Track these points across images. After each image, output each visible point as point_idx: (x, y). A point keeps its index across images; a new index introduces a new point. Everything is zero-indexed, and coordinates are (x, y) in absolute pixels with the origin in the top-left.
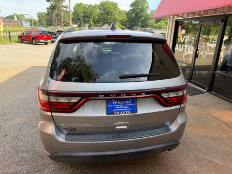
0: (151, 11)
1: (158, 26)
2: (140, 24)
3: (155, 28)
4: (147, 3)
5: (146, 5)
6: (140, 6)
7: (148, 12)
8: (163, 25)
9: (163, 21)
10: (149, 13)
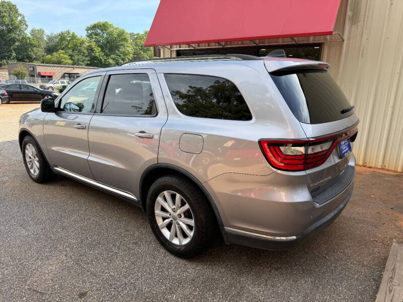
0: (33, 31)
1: (54, 59)
2: (14, 54)
3: (49, 63)
4: (20, 15)
5: (20, 18)
6: (7, 20)
7: (26, 32)
8: (65, 59)
9: (63, 51)
10: (29, 35)
